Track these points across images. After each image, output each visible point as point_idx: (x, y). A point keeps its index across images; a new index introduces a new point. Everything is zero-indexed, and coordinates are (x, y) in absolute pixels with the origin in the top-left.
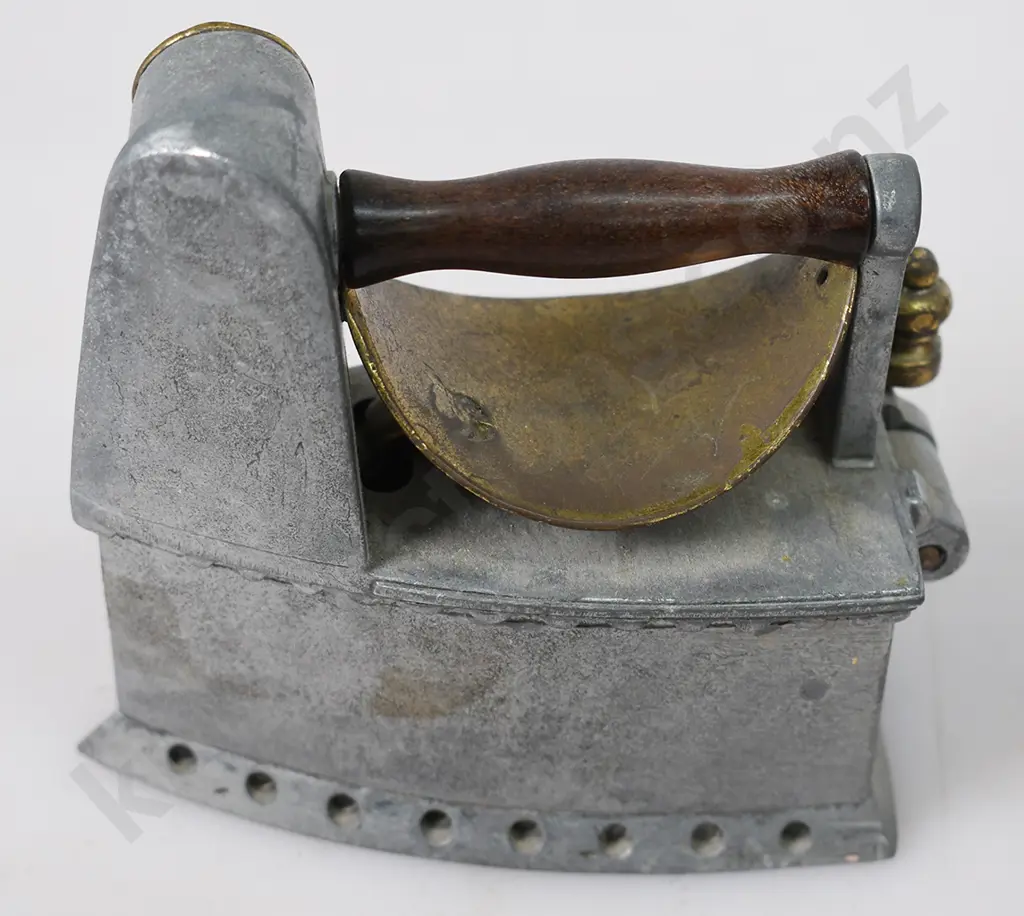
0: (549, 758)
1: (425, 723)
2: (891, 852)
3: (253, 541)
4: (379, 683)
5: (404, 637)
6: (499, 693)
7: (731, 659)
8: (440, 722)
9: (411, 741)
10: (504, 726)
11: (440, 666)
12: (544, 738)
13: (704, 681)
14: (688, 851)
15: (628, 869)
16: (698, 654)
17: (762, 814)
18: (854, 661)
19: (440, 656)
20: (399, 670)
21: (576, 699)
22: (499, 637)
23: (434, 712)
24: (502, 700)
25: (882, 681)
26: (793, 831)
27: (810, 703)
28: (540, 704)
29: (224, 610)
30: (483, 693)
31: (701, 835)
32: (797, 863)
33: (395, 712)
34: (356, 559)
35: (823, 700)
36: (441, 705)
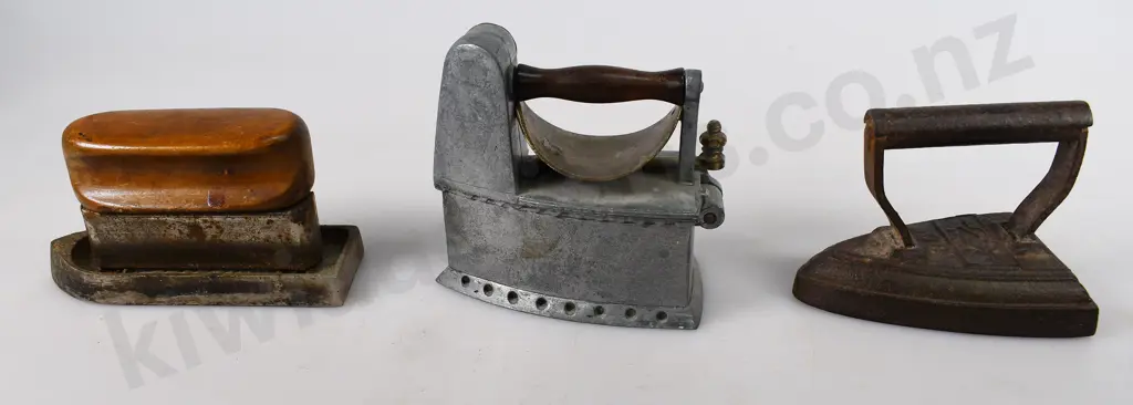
0: (577, 276)
1: (537, 261)
2: (696, 327)
3: (483, 185)
4: (522, 244)
5: (529, 224)
6: (560, 247)
7: (635, 237)
8: (542, 260)
9: (533, 268)
10: (562, 262)
11: (541, 236)
12: (575, 267)
14: (624, 319)
15: (604, 323)
16: (624, 234)
17: (650, 307)
18: (677, 243)
19: (541, 232)
20: (528, 238)
21: (584, 250)
22: (558, 223)
23: (540, 256)
24: (560, 251)
25: (688, 253)
26: (661, 316)
27: (663, 260)
28: (573, 253)
30: (555, 247)
31: (629, 313)
32: (661, 327)
33: (528, 256)
34: (513, 190)
35: (668, 259)
36: (542, 253)
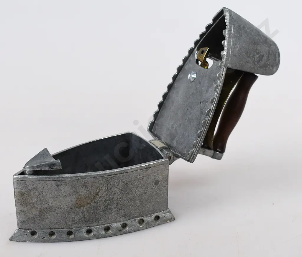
0: (110, 209)
1: (85, 207)
2: (175, 219)
4: (76, 199)
5: (81, 186)
6: (100, 195)
7: (142, 178)
8: (89, 206)
9: (83, 213)
10: (101, 204)
11: (88, 192)
12: (109, 204)
13: (138, 184)
14: (138, 226)
16: (136, 178)
17: (150, 215)
18: (163, 175)
19: (88, 189)
20: (80, 195)
21: (115, 193)
22: (99, 181)
23: (88, 204)
25: (168, 179)
26: (156, 218)
27: (156, 186)
28: (108, 196)
29: (43, 192)
30: (97, 196)
31: (141, 222)
32: (159, 224)
33: (79, 206)
35: (158, 185)
36: (89, 201)
